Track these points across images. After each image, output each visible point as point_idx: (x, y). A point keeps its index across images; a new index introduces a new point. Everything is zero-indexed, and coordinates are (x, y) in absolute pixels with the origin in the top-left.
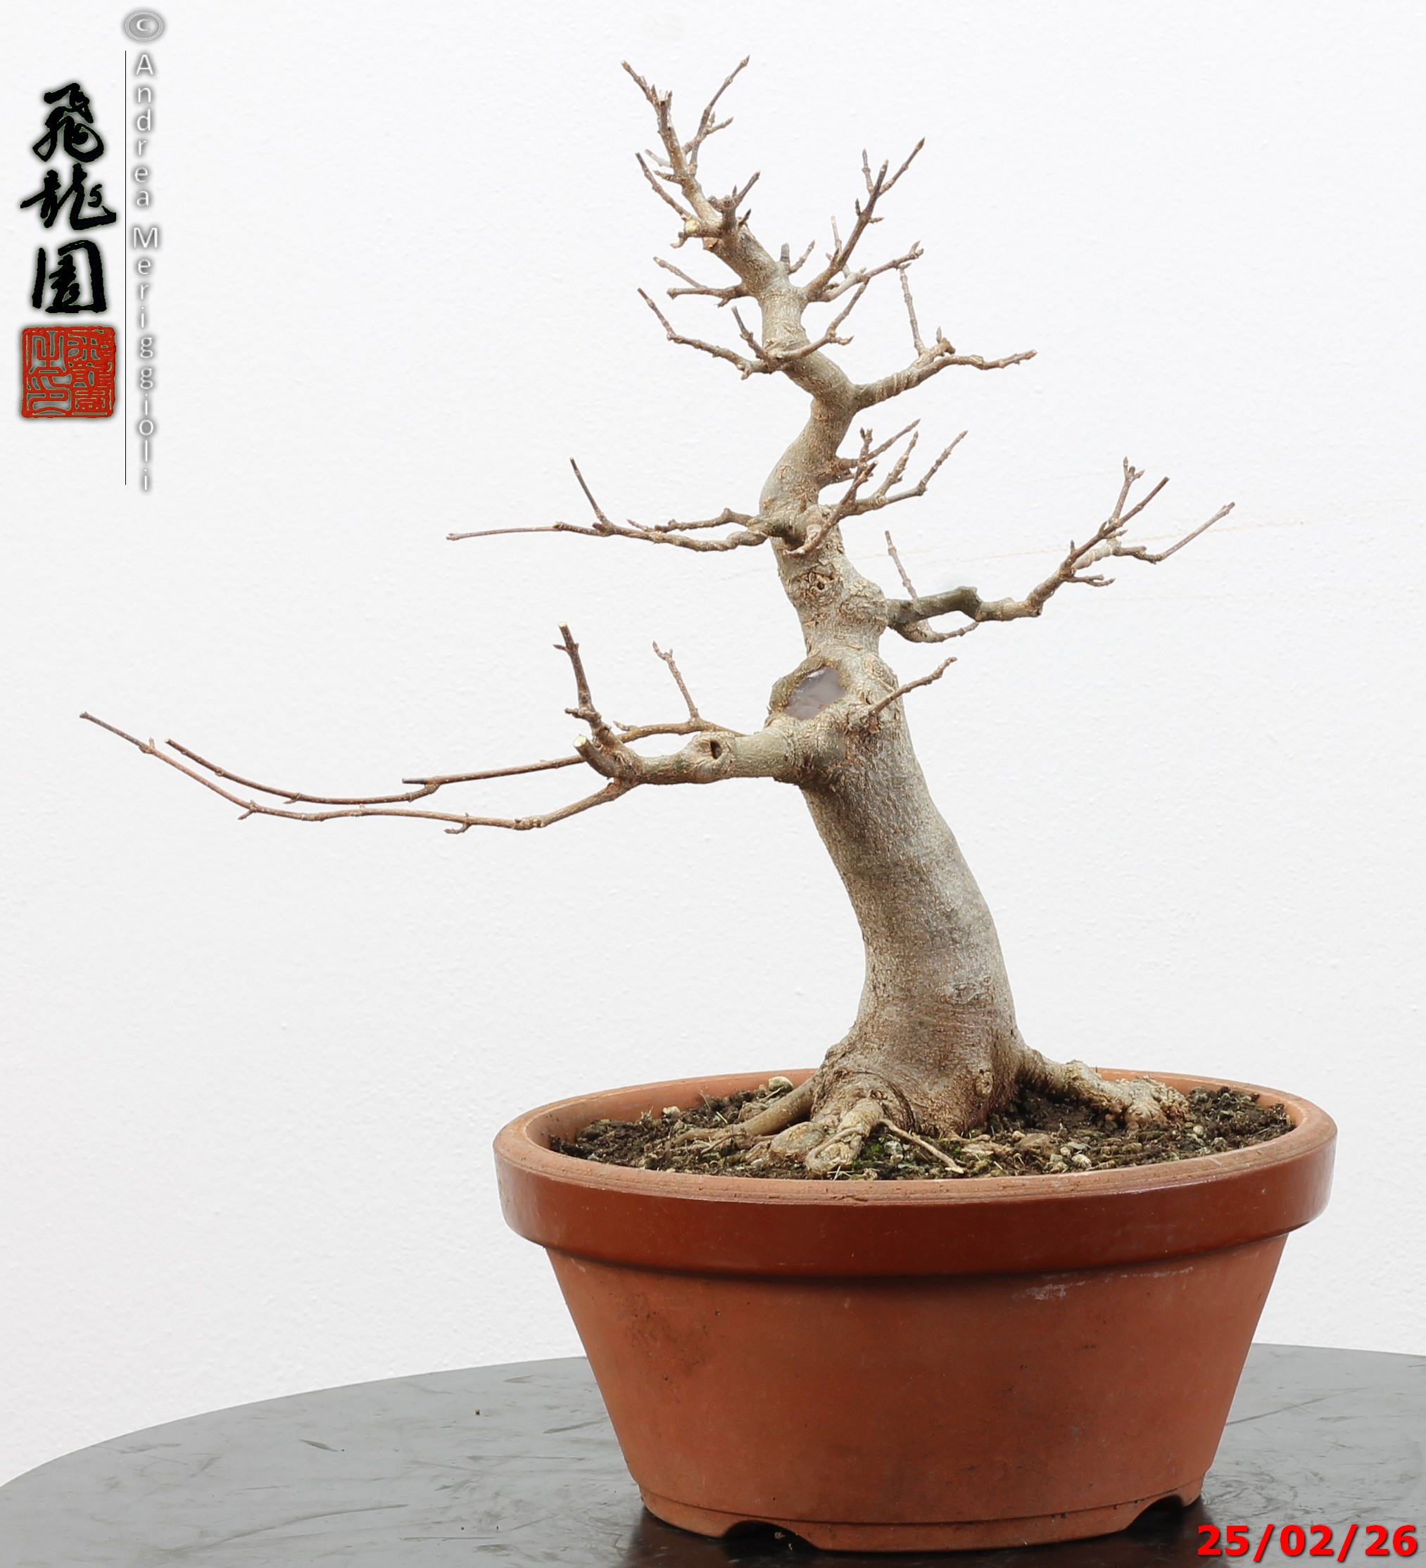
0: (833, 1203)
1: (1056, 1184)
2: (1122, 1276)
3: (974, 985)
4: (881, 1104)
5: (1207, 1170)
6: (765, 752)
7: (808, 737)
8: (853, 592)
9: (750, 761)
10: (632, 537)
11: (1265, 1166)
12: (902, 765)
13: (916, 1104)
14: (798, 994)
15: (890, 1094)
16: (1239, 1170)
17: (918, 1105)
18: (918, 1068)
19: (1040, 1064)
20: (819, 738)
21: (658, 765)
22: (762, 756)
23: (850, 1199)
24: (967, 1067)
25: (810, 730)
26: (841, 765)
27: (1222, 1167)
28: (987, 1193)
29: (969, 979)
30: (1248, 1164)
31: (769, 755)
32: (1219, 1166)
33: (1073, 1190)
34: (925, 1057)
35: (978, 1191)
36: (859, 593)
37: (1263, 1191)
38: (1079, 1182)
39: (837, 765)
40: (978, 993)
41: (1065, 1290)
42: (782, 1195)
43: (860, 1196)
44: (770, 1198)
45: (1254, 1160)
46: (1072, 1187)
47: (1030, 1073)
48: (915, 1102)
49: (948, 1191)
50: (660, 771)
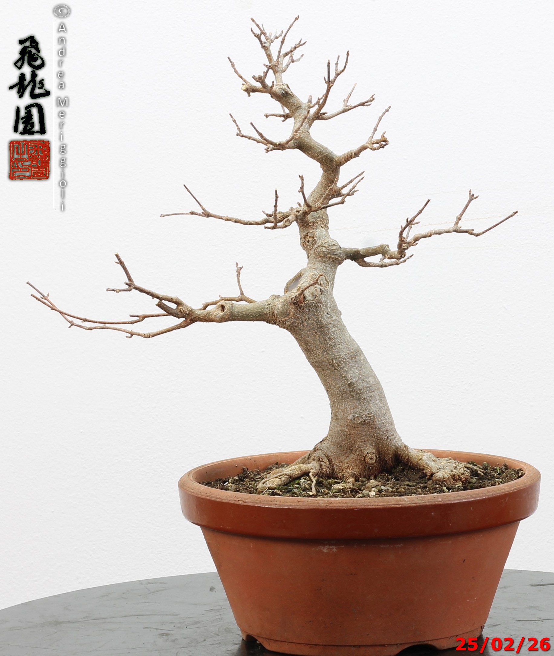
0: (235, 502)
1: (321, 502)
2: (363, 545)
3: (362, 416)
4: (320, 463)
5: (398, 502)
6: (251, 311)
7: (276, 305)
8: (320, 245)
9: (241, 314)
10: (216, 218)
11: (434, 503)
12: (322, 319)
13: (337, 465)
14: (302, 417)
15: (326, 460)
16: (416, 503)
17: (338, 465)
18: (340, 449)
19: (406, 452)
20: (280, 306)
21: (201, 314)
22: (249, 312)
23: (241, 501)
24: (361, 451)
25: (277, 302)
26: (288, 318)
27: (407, 501)
28: (291, 504)
29: (360, 413)
30: (423, 501)
31: (254, 312)
32: (406, 501)
33: (327, 506)
34: (343, 445)
35: (288, 502)
36: (322, 245)
37: (432, 514)
38: (332, 502)
39: (286, 318)
40: (364, 419)
41: (336, 549)
42: (221, 497)
43: (244, 501)
44: (217, 498)
45: (428, 500)
46: (327, 504)
47: (401, 456)
48: (336, 464)
49: (276, 501)
50: (202, 316)
